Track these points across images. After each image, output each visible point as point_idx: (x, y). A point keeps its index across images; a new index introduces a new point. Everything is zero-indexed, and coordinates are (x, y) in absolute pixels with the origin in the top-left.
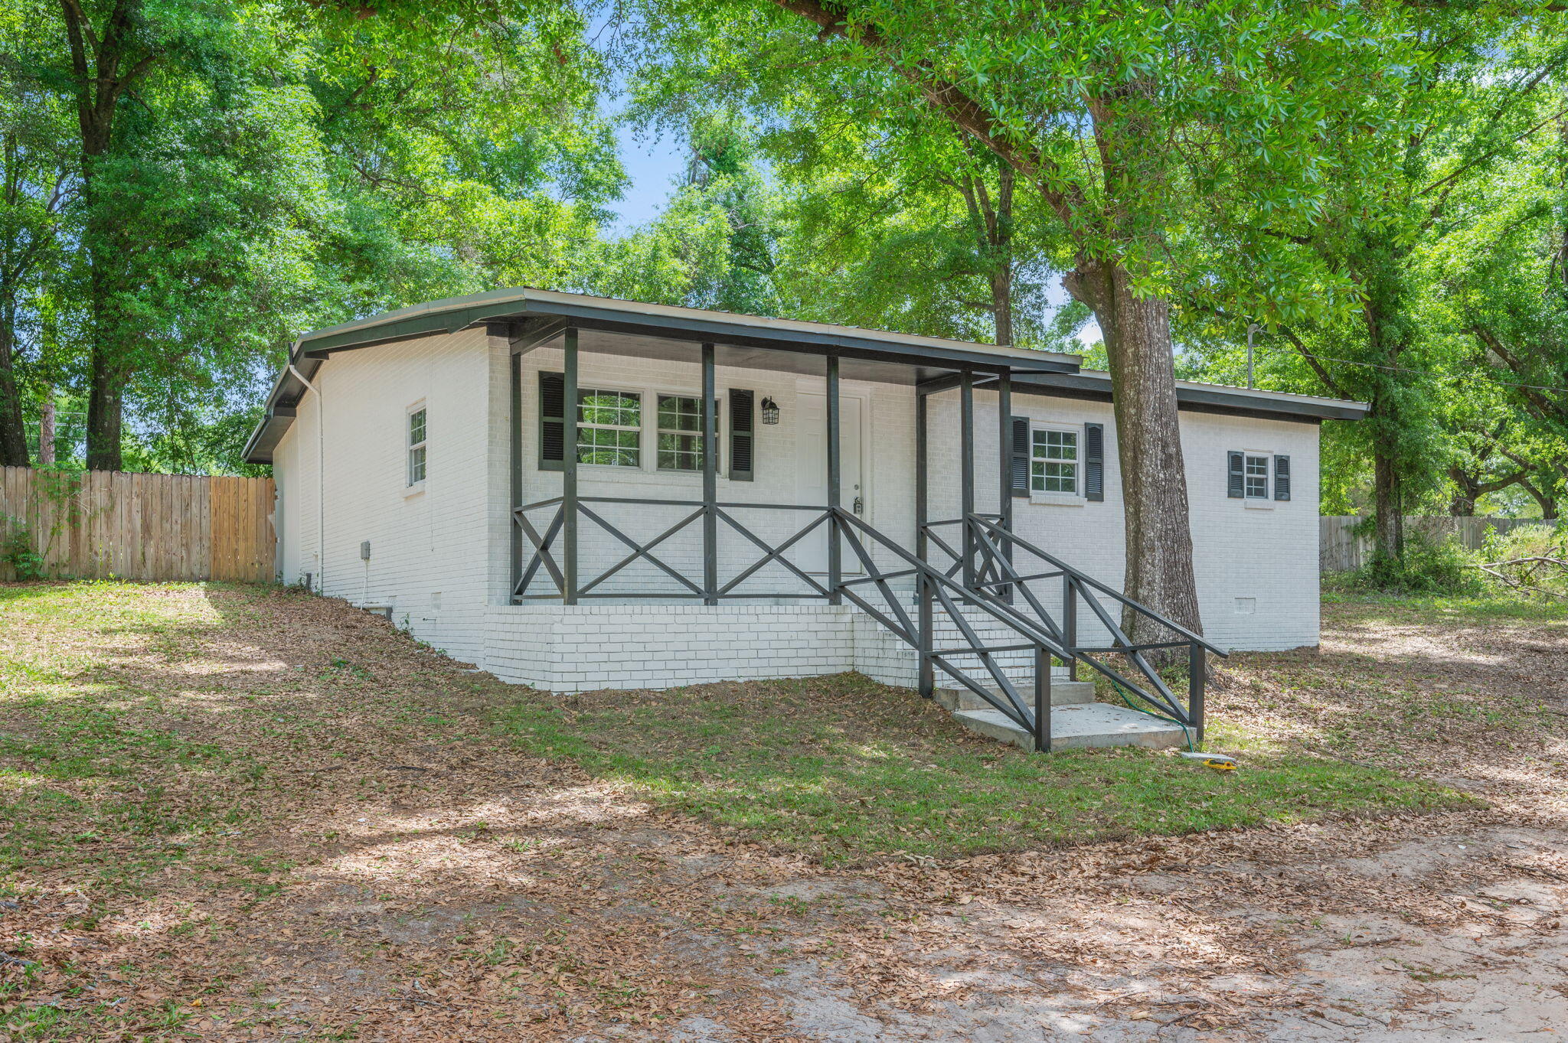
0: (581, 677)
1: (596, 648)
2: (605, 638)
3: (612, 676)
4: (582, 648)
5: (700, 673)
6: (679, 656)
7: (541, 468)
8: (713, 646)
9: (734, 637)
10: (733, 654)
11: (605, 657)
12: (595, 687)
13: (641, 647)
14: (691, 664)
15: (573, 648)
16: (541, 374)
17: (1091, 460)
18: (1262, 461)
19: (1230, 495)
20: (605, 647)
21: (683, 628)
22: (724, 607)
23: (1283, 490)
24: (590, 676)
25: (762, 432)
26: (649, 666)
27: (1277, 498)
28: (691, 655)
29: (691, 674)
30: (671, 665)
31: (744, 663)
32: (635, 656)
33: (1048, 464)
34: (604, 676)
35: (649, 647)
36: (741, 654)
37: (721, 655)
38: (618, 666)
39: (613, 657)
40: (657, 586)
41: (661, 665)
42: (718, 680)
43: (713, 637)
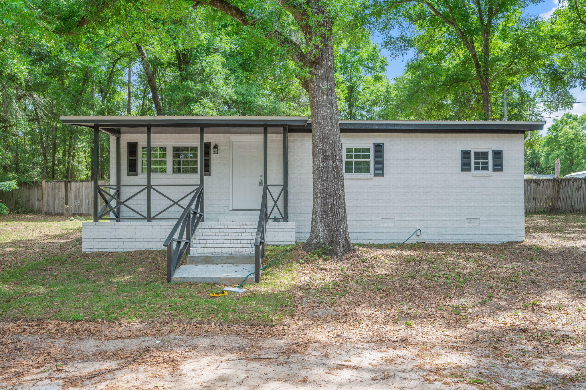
0: (92, 247)
1: (97, 237)
2: (101, 233)
3: (103, 247)
4: (92, 237)
5: (137, 247)
6: (129, 240)
7: (128, 175)
8: (142, 237)
9: (151, 234)
10: (151, 240)
11: (101, 240)
12: (97, 250)
13: (114, 237)
14: (133, 243)
15: (89, 237)
16: (128, 143)
17: (377, 159)
18: (486, 154)
19: (463, 170)
20: (101, 237)
21: (131, 230)
22: (154, 223)
23: (498, 166)
24: (95, 247)
25: (213, 157)
26: (117, 243)
27: (494, 170)
28: (134, 240)
29: (134, 247)
30: (125, 243)
31: (155, 243)
32: (112, 240)
33: (355, 162)
34: (100, 247)
35: (117, 237)
36: (154, 240)
37: (145, 240)
38: (105, 243)
39: (104, 240)
40: (171, 215)
41: (122, 243)
42: (144, 249)
43: (142, 233)
